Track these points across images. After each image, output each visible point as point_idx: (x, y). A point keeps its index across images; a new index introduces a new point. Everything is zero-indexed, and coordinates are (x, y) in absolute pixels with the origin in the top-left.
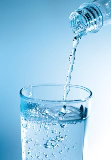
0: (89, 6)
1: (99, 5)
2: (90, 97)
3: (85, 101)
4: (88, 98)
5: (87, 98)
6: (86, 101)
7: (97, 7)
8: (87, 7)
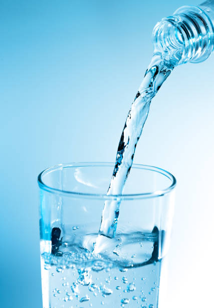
0: (190, 12)
1: (208, 11)
2: (173, 188)
3: (162, 195)
4: (169, 190)
5: (166, 190)
6: (165, 195)
7: (204, 12)
8: (188, 14)
